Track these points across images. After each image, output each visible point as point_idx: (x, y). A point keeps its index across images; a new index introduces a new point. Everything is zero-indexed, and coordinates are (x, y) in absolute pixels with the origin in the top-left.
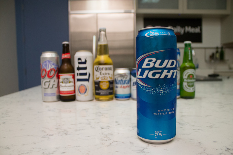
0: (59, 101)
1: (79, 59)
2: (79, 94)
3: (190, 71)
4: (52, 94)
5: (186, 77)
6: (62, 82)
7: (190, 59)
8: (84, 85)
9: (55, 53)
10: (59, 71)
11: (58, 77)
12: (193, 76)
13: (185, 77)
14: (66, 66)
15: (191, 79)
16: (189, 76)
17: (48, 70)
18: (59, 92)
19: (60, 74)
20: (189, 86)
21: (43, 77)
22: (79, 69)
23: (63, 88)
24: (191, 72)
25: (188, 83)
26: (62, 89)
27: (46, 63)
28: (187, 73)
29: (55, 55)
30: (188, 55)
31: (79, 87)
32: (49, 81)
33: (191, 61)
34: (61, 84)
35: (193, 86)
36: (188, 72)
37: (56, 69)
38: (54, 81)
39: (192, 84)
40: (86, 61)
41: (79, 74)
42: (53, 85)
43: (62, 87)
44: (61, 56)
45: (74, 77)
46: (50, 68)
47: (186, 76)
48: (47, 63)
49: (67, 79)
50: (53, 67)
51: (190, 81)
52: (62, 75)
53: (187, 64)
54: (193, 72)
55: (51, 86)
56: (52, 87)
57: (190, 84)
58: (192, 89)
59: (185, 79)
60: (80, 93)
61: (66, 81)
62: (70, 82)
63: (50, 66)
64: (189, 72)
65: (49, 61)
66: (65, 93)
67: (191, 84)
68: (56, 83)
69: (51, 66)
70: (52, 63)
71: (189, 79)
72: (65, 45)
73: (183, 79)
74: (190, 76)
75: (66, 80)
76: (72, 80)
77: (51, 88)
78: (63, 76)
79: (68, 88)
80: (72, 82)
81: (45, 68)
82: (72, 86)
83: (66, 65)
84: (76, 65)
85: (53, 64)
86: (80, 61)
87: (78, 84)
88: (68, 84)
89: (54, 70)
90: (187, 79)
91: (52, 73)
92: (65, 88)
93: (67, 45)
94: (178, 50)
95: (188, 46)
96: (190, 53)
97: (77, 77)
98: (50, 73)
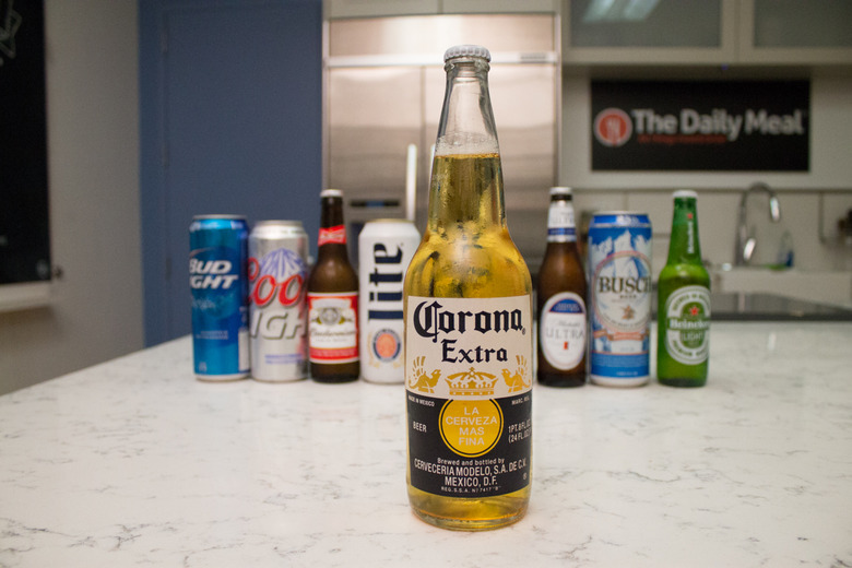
0: (304, 379)
1: (379, 247)
2: (375, 359)
3: (690, 294)
5: (678, 313)
6: (318, 320)
7: (691, 250)
8: (392, 332)
9: (296, 225)
10: (311, 283)
12: (702, 311)
13: (673, 312)
14: (331, 269)
15: (694, 320)
16: (686, 310)
17: (281, 280)
18: (307, 350)
19: (311, 294)
20: (686, 343)
21: (262, 302)
22: (376, 278)
23: (320, 338)
24: (694, 296)
25: (684, 332)
26: (315, 342)
27: (276, 258)
28: (681, 300)
29: (297, 232)
30: (687, 237)
31: (375, 339)
32: (286, 317)
33: (696, 257)
34: (313, 325)
35: (700, 342)
36: (684, 294)
37: (302, 279)
39: (697, 336)
40: (400, 253)
41: (376, 297)
42: (297, 327)
43: (317, 334)
44: (314, 236)
45: (355, 304)
46: (290, 273)
47: (675, 308)
48: (279, 257)
49: (334, 310)
50: (297, 270)
51: (691, 325)
52: (317, 298)
53: (681, 270)
54: (701, 297)
55: (289, 332)
56: (293, 337)
57: (689, 335)
58: (698, 354)
59: (674, 318)
60: (379, 356)
61: (329, 318)
62: (343, 320)
63: (288, 266)
64: (688, 297)
65: (285, 252)
66: (326, 354)
67: (691, 337)
69: (293, 267)
70: (294, 257)
71: (688, 320)
72: (331, 201)
73: (669, 320)
74: (691, 311)
75: (330, 314)
76: (350, 313)
77: (289, 338)
78: (322, 302)
79: (335, 340)
80: (350, 320)
81: (274, 275)
82: (348, 334)
84: (367, 265)
85: (297, 262)
86: (380, 254)
87: (371, 328)
88: (338, 328)
89: (299, 281)
90: (680, 320)
92: (327, 338)
93: (338, 200)
94: (643, 218)
95: (685, 206)
96: (691, 232)
97: (366, 305)
98: (289, 290)
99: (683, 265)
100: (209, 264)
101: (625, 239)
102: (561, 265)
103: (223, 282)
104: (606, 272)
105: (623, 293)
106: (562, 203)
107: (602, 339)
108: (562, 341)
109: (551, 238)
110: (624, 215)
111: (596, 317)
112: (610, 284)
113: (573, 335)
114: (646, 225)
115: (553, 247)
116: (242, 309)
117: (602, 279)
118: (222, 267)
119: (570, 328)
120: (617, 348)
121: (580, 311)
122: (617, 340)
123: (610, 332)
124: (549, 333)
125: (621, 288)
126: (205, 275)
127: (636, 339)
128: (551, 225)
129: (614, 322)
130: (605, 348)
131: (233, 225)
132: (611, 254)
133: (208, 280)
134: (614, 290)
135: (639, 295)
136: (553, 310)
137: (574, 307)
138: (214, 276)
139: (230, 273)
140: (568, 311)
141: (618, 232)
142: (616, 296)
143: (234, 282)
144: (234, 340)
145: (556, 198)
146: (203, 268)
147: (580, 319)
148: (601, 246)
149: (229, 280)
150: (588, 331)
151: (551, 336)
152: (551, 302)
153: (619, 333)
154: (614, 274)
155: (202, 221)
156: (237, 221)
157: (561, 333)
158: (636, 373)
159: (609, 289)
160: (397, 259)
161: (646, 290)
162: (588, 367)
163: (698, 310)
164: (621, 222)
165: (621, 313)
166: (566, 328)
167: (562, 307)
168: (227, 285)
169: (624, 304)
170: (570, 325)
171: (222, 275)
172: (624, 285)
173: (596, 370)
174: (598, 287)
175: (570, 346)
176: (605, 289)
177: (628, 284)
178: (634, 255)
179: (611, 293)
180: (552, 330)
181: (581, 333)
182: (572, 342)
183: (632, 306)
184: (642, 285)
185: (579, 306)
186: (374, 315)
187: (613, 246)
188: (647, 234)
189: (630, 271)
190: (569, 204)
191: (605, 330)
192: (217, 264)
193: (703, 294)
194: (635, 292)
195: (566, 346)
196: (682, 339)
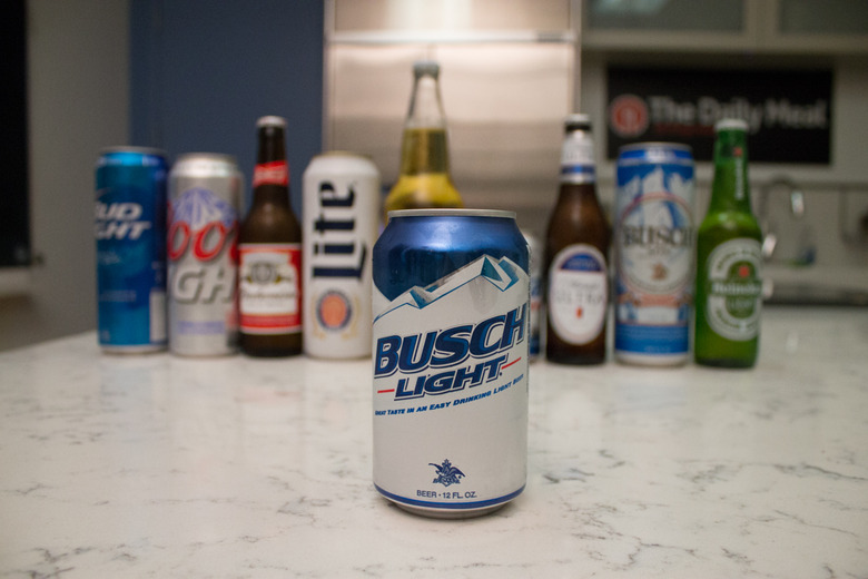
0: (234, 354)
1: (326, 187)
2: (320, 329)
3: (740, 249)
4: (211, 327)
5: (722, 274)
6: (249, 279)
8: (340, 294)
9: (228, 160)
10: (243, 233)
11: (236, 258)
12: (753, 272)
14: (269, 215)
15: (743, 282)
16: (735, 269)
17: (196, 227)
18: (239, 317)
19: (244, 247)
20: (734, 313)
21: (175, 255)
22: (322, 226)
23: (253, 300)
24: (744, 252)
25: (730, 298)
26: (247, 307)
28: (728, 257)
29: (227, 169)
30: (735, 178)
31: (321, 302)
34: (246, 287)
35: (751, 312)
36: (733, 250)
37: (228, 227)
38: (221, 274)
39: (747, 304)
40: (352, 195)
41: (321, 249)
42: (216, 289)
43: (250, 296)
44: (249, 175)
45: (297, 260)
46: (207, 219)
47: (720, 267)
48: (196, 199)
49: (269, 266)
50: (217, 216)
52: (249, 251)
55: (206, 294)
56: (211, 300)
57: (737, 303)
58: (748, 326)
59: (719, 281)
60: (324, 325)
61: (262, 276)
62: (279, 279)
63: (205, 212)
65: (204, 194)
66: (258, 322)
67: (740, 305)
68: (228, 283)
69: (211, 212)
70: (215, 200)
71: (736, 282)
72: (270, 132)
73: (710, 283)
75: (263, 272)
76: (288, 270)
77: (205, 302)
78: (256, 254)
79: (270, 304)
80: (288, 279)
81: (187, 221)
82: (288, 296)
83: (268, 208)
84: (312, 210)
85: (220, 206)
86: (328, 195)
87: (316, 288)
88: (272, 288)
89: (222, 230)
90: (726, 282)
91: (215, 240)
92: (258, 301)
93: (278, 131)
96: (739, 171)
97: (312, 261)
98: (206, 241)
100: (114, 207)
103: (130, 231)
105: (653, 246)
106: (578, 135)
108: (574, 307)
109: (565, 178)
112: (637, 236)
113: (590, 299)
115: (567, 190)
116: (156, 265)
118: (129, 212)
119: (586, 292)
121: (597, 269)
124: (560, 296)
125: (650, 240)
126: (108, 223)
127: (669, 305)
129: (640, 283)
130: (631, 316)
131: (145, 161)
132: (638, 197)
133: (112, 228)
134: (641, 242)
135: (674, 251)
136: (565, 267)
137: (588, 264)
138: (119, 223)
139: (141, 219)
140: (583, 269)
141: (648, 169)
142: (644, 250)
143: (145, 233)
144: (142, 303)
147: (596, 281)
149: (138, 229)
153: (647, 297)
154: (642, 221)
155: (109, 154)
156: (151, 156)
157: (574, 297)
159: (635, 241)
160: (349, 201)
161: (683, 244)
163: (749, 270)
164: (651, 156)
167: (577, 263)
169: (655, 260)
170: (585, 287)
171: (130, 221)
172: (655, 239)
173: (622, 344)
174: (622, 240)
175: (586, 313)
176: (631, 242)
177: (659, 236)
178: (669, 198)
179: (638, 246)
180: (564, 294)
182: (588, 308)
184: (677, 237)
185: (597, 263)
186: (320, 272)
187: (640, 187)
189: (663, 219)
191: (630, 293)
192: (124, 207)
193: (755, 250)
194: (669, 246)
195: (580, 313)
196: (727, 308)
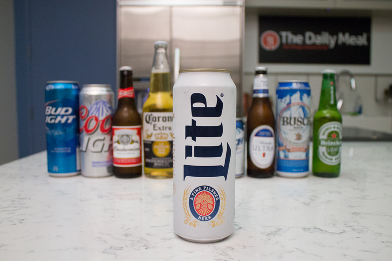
0: (111, 175)
3: (332, 126)
5: (325, 137)
6: (118, 142)
7: (332, 102)
9: (107, 87)
10: (114, 121)
12: (338, 136)
14: (126, 112)
15: (333, 141)
16: (330, 135)
17: (101, 118)
18: (112, 159)
19: (114, 127)
20: (330, 154)
21: (90, 131)
23: (120, 152)
24: (334, 127)
25: (328, 147)
26: (116, 155)
27: (98, 106)
28: (327, 130)
29: (107, 91)
30: (330, 95)
32: (104, 140)
33: (334, 106)
34: (115, 145)
35: (337, 153)
36: (329, 126)
39: (335, 150)
42: (110, 145)
43: (118, 150)
45: (140, 133)
46: (106, 114)
47: (324, 134)
48: (101, 105)
49: (128, 136)
51: (332, 143)
52: (117, 129)
53: (326, 113)
54: (338, 128)
55: (106, 148)
56: (108, 151)
58: (336, 159)
59: (323, 140)
61: (125, 141)
62: (133, 142)
63: (105, 111)
64: (331, 128)
65: (104, 103)
66: (123, 161)
67: (332, 150)
69: (108, 111)
70: (108, 105)
72: (126, 73)
73: (320, 141)
74: (332, 136)
75: (125, 138)
76: (137, 138)
77: (105, 151)
79: (128, 154)
80: (137, 142)
81: (97, 115)
82: (137, 149)
83: (126, 109)
85: (110, 108)
88: (130, 146)
90: (326, 140)
92: (123, 152)
93: (130, 72)
94: (306, 84)
95: (329, 78)
96: (332, 92)
98: (106, 124)
99: (328, 110)
100: (59, 109)
101: (297, 95)
102: (261, 110)
103: (68, 119)
104: (286, 114)
105: (296, 126)
106: (261, 76)
107: (284, 151)
108: (262, 153)
109: (255, 95)
110: (296, 83)
111: (280, 139)
112: (289, 121)
113: (268, 149)
114: (308, 88)
115: (256, 100)
116: (78, 135)
117: (284, 118)
118: (67, 111)
119: (266, 145)
120: (293, 156)
121: (271, 136)
122: (293, 151)
123: (288, 147)
124: (255, 148)
125: (295, 123)
126: (57, 116)
127: (302, 151)
128: (255, 88)
129: (290, 142)
130: (286, 156)
132: (289, 104)
133: (59, 118)
134: (290, 124)
135: (304, 127)
136: (257, 135)
137: (268, 134)
138: (63, 116)
139: (71, 115)
140: (265, 136)
141: (293, 92)
142: (292, 128)
143: (74, 120)
144: (74, 152)
145: (258, 73)
146: (55, 111)
147: (271, 140)
148: (283, 100)
149: (71, 118)
150: (275, 147)
151: (256, 149)
152: (255, 131)
153: (293, 148)
154: (291, 115)
155: (54, 84)
156: (75, 84)
157: (261, 148)
158: (302, 170)
159: (288, 123)
161: (308, 124)
162: (276, 167)
163: (336, 135)
164: (295, 86)
165: (295, 137)
166: (264, 145)
167: (262, 133)
168: (70, 121)
169: (296, 132)
170: (266, 143)
171: (67, 115)
172: (297, 122)
173: (280, 169)
174: (282, 122)
175: (266, 155)
176: (285, 123)
177: (298, 121)
178: (302, 104)
179: (289, 126)
180: (256, 147)
181: (272, 148)
182: (267, 153)
183: (301, 133)
184: (306, 121)
185: (271, 133)
187: (290, 100)
188: (308, 93)
189: (299, 114)
190: (265, 76)
191: (286, 146)
192: (64, 109)
193: (339, 126)
194: (302, 125)
195: (264, 155)
196: (327, 151)
